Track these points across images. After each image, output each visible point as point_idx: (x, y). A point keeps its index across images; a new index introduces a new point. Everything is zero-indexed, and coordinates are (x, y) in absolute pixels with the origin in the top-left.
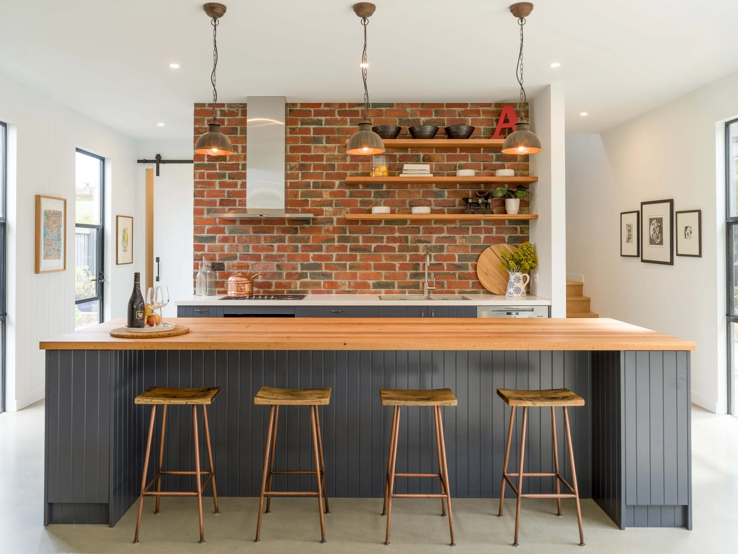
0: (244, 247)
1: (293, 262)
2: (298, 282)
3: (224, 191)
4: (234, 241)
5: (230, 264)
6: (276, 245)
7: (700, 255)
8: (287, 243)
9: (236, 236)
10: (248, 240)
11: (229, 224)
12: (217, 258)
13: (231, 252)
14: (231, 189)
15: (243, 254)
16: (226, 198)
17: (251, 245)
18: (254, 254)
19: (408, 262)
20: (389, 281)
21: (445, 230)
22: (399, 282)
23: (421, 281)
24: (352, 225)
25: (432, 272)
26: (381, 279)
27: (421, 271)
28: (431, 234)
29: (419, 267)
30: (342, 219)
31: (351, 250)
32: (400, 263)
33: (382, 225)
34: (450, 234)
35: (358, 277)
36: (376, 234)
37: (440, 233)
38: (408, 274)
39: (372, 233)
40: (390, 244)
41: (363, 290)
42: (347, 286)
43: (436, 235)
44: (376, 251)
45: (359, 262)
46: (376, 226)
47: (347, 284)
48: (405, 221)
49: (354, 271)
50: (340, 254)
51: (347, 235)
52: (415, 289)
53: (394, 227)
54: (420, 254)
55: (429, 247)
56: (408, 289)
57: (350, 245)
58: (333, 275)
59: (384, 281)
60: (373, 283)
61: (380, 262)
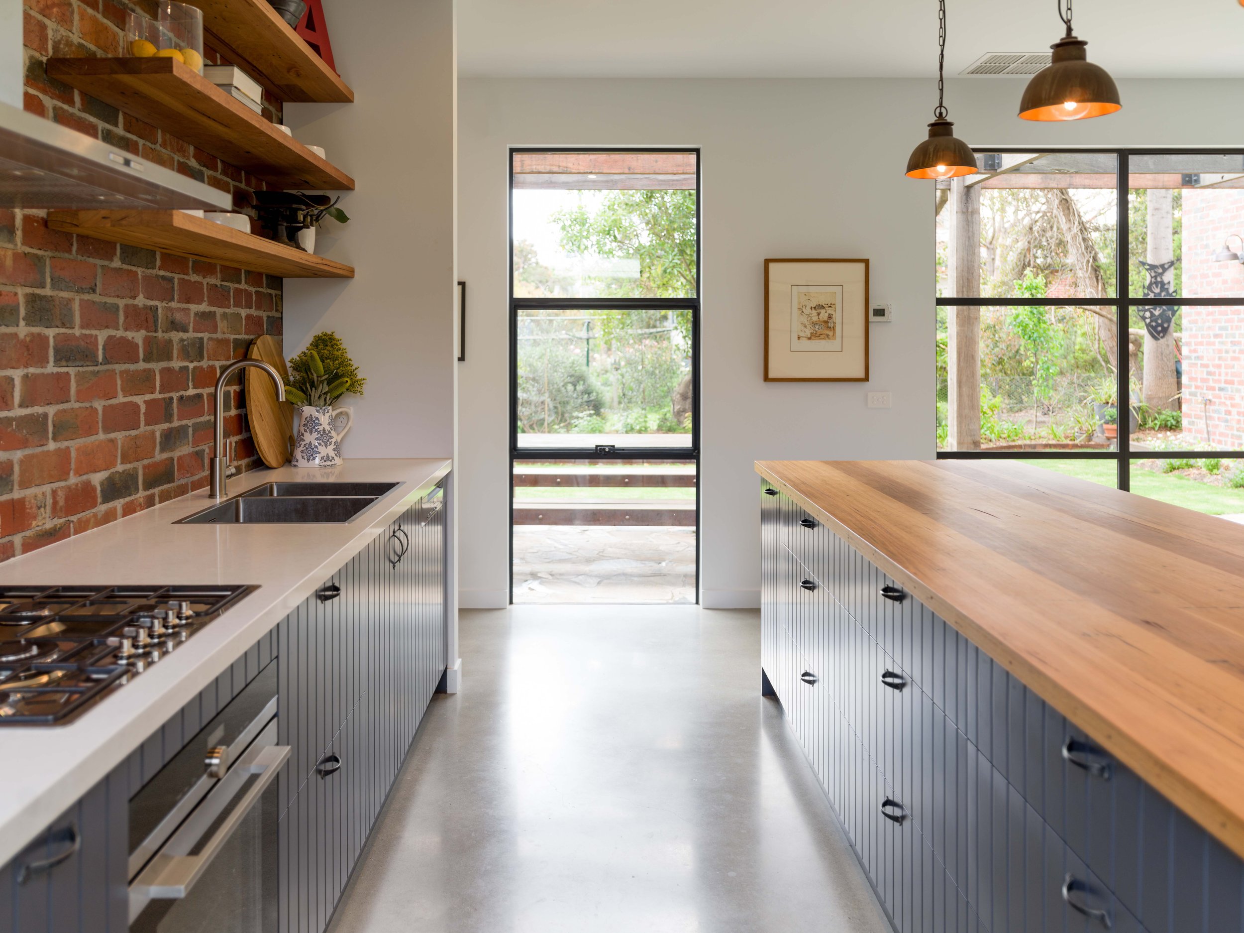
7: (463, 358)
19: (157, 396)
20: (128, 466)
21: (205, 291)
22: (144, 467)
23: (176, 454)
24: (59, 251)
25: (190, 424)
26: (115, 465)
27: (176, 424)
28: (188, 302)
29: (173, 410)
30: (37, 222)
31: (58, 357)
32: (145, 402)
33: (116, 263)
34: (211, 304)
35: (73, 466)
36: (106, 295)
37: (200, 302)
38: (158, 434)
39: (98, 291)
40: (130, 335)
41: (83, 514)
42: (49, 508)
43: (194, 308)
44: (107, 361)
45: (74, 405)
46: (106, 263)
47: (49, 501)
48: (153, 253)
49: (64, 444)
50: (32, 375)
51: (47, 291)
52: (169, 483)
53: (136, 272)
54: (174, 365)
55: (185, 343)
56: (159, 485)
57: (54, 337)
58: (16, 469)
59: (121, 471)
60: (102, 484)
61: (113, 402)
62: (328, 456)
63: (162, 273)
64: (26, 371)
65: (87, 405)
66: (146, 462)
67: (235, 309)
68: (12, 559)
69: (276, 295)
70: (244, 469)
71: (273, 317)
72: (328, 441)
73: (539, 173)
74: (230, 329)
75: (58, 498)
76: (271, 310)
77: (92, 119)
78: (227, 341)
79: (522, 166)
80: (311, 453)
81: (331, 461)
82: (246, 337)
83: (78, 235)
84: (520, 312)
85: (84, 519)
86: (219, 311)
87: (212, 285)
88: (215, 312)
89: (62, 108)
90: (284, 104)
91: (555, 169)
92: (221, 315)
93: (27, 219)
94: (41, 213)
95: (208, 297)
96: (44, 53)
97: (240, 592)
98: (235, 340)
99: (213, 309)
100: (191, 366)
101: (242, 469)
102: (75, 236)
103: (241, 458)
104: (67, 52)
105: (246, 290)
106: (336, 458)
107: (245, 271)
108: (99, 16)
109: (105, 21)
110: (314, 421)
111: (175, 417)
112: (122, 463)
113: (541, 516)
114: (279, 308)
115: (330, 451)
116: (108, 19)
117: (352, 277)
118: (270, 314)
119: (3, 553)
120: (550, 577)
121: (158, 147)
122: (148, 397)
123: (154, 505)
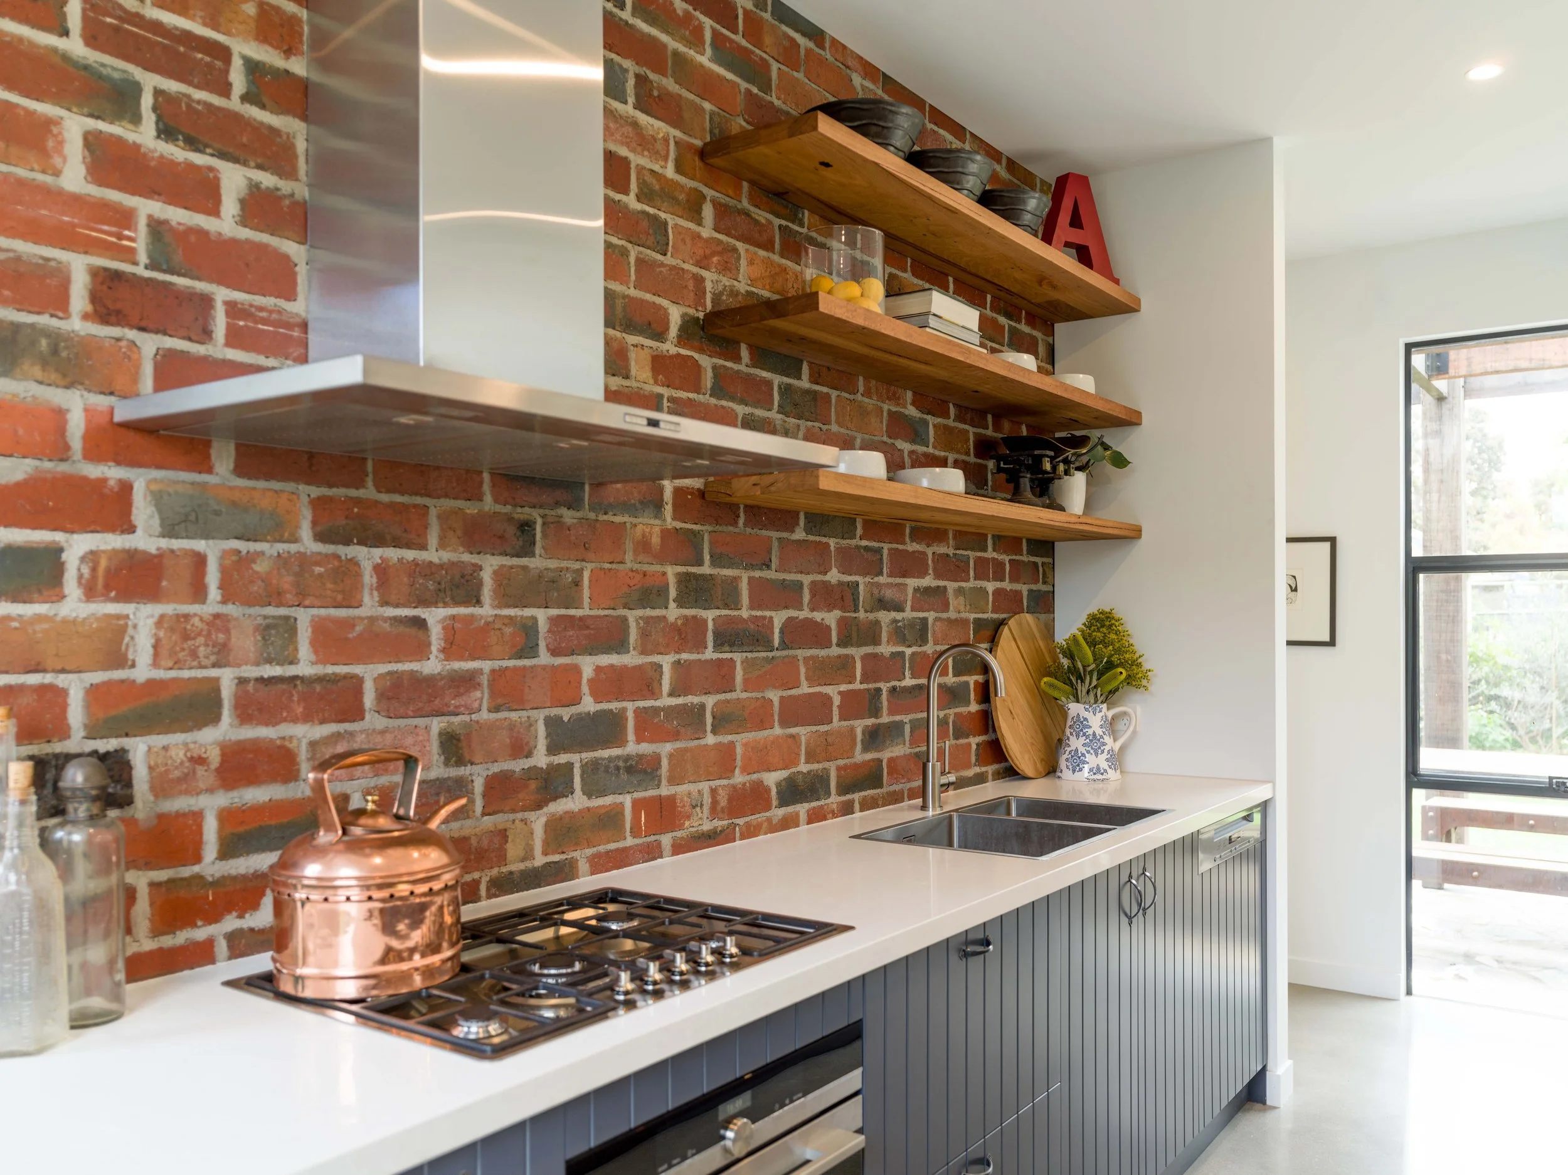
0: (267, 629)
1: (514, 716)
2: (538, 821)
3: (125, 218)
4: (199, 592)
5: (173, 753)
6: (435, 616)
7: (1332, 643)
8: (486, 610)
9: (212, 550)
10: (286, 582)
11: (159, 467)
12: (76, 715)
13: (178, 664)
14: (178, 216)
15: (261, 680)
16: (141, 271)
17: (304, 618)
18: (320, 679)
19: (857, 686)
20: (815, 766)
21: (930, 562)
22: (839, 768)
23: (886, 755)
24: (721, 525)
25: (906, 720)
26: (797, 764)
27: (885, 719)
28: (904, 576)
29: (881, 703)
30: (692, 494)
31: (719, 642)
32: (840, 693)
33: (799, 534)
34: (938, 576)
35: (739, 763)
36: (785, 571)
37: (922, 574)
38: (859, 732)
39: (773, 566)
40: (818, 616)
41: (753, 817)
42: (706, 809)
43: (912, 583)
44: (784, 645)
45: (739, 694)
46: (785, 535)
47: (707, 800)
48: (853, 521)
49: (726, 739)
50: (685, 661)
51: (706, 569)
52: (875, 788)
53: (827, 545)
54: (883, 651)
55: (900, 624)
56: (861, 790)
57: (713, 619)
58: (665, 763)
59: (805, 771)
60: (778, 785)
61: (794, 692)
62: (1098, 768)
63: (864, 543)
64: (677, 657)
65: (759, 695)
66: (841, 762)
67: (976, 582)
68: (659, 860)
69: (1043, 564)
70: (990, 777)
71: (1039, 591)
72: (1100, 748)
73: (1497, 372)
74: (968, 607)
75: (719, 798)
76: (1036, 582)
77: (765, 374)
78: (964, 622)
79: (1469, 366)
80: (1077, 763)
81: (1102, 774)
82: (995, 616)
83: (746, 506)
84: (1421, 576)
85: (755, 823)
86: (951, 586)
87: (941, 555)
88: (945, 587)
89: (724, 366)
90: (1056, 325)
91: (1524, 364)
92: (954, 590)
93: (678, 492)
94: (696, 483)
95: (935, 570)
96: (700, 309)
97: (824, 930)
98: (977, 621)
99: (942, 583)
100: (908, 651)
101: (987, 777)
102: (742, 507)
103: (986, 764)
104: (728, 302)
105: (994, 559)
106: (1109, 770)
107: (993, 536)
108: (776, 258)
109: (784, 261)
110: (1082, 722)
111: (885, 711)
112: (807, 762)
113: (1475, 874)
114: (1050, 580)
115: (1102, 761)
116: (787, 259)
117: (1139, 536)
118: (1034, 587)
119: (648, 854)
120: (1496, 964)
121: (859, 397)
122: (844, 687)
123: (853, 813)
